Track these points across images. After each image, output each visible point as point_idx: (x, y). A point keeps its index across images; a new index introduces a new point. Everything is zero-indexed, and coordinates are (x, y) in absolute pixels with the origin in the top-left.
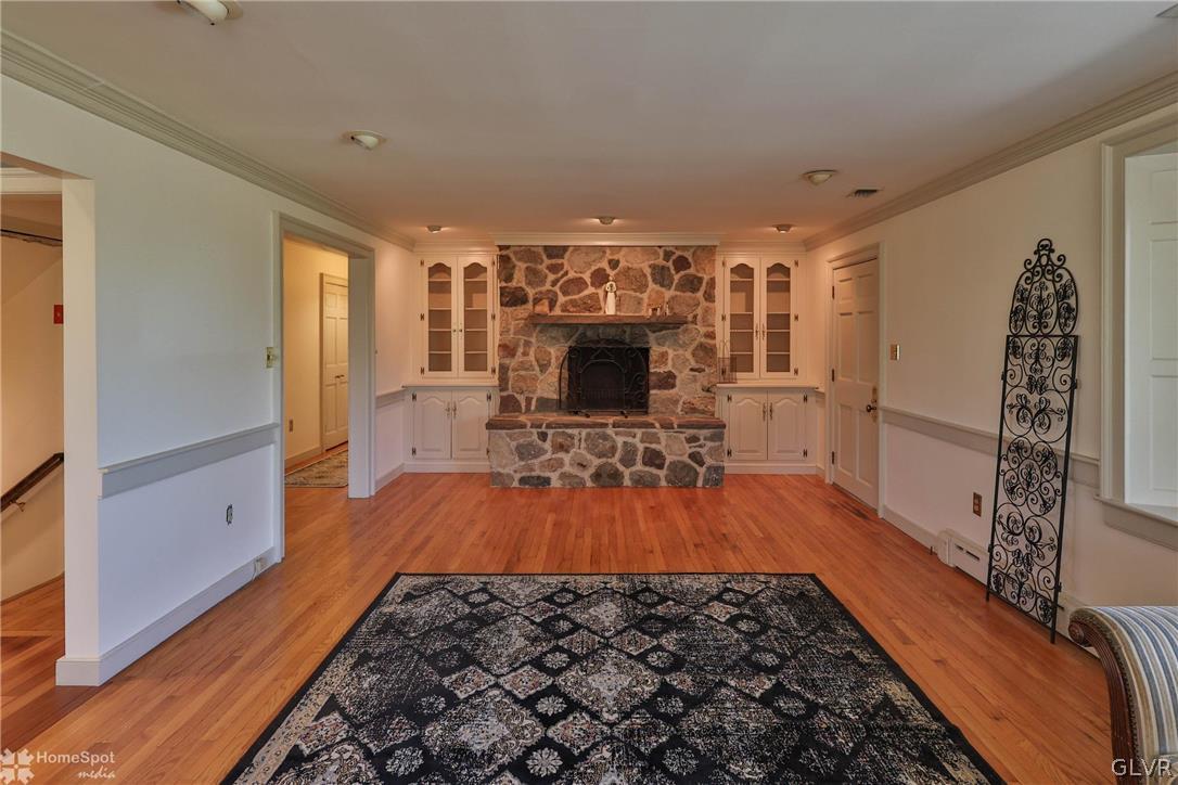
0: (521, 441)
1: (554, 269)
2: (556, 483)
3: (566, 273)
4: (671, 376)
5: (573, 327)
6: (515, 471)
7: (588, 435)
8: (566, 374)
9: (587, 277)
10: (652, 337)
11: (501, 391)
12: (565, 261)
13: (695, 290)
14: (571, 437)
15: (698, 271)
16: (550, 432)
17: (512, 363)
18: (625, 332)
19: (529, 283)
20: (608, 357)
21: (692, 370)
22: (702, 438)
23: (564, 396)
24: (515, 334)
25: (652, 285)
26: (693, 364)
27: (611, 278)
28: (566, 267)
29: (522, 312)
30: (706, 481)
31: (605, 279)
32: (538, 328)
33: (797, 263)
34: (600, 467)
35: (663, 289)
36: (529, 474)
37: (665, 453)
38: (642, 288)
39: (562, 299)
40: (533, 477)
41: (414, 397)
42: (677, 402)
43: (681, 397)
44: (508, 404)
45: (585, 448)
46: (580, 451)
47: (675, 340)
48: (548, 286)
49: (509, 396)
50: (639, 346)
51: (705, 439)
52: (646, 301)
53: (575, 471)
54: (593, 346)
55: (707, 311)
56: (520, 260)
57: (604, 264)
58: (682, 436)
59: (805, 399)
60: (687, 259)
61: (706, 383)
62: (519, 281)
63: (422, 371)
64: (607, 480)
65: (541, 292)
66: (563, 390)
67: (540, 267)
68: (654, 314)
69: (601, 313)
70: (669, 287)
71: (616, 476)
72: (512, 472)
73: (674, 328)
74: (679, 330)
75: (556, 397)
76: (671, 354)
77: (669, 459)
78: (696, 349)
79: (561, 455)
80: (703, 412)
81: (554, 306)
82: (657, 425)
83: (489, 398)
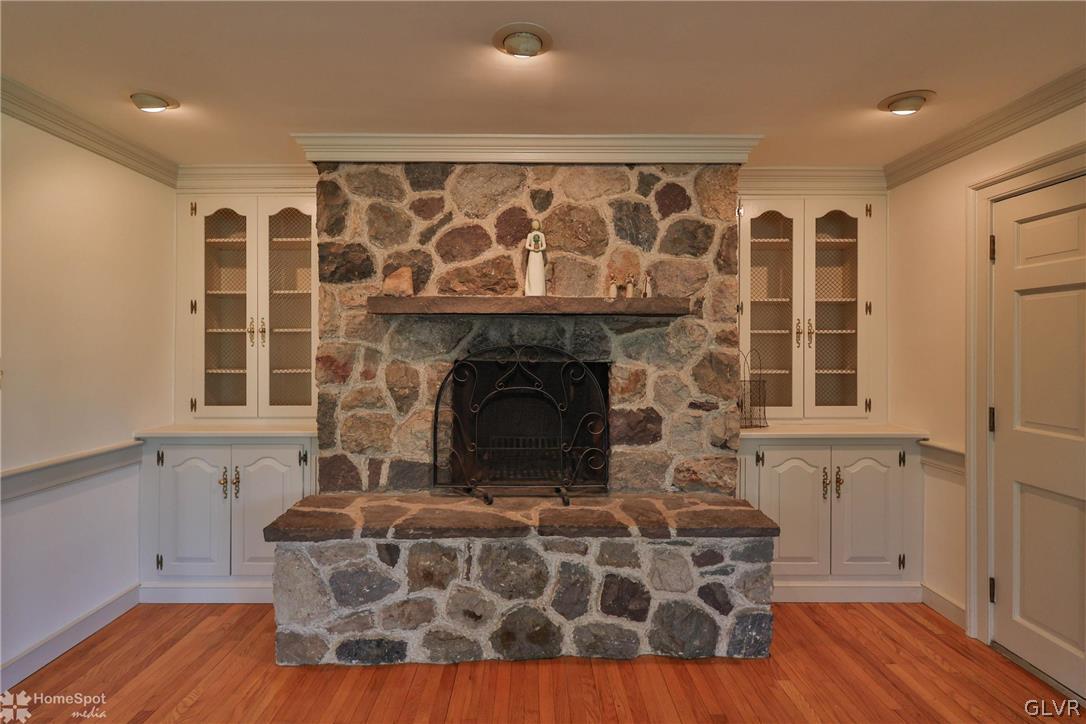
0: (343, 564)
1: (423, 208)
2: (417, 652)
3: (449, 217)
4: (651, 417)
5: (461, 320)
6: (330, 630)
7: (487, 549)
8: (447, 414)
9: (489, 225)
10: (615, 342)
11: (322, 447)
12: (446, 194)
13: (698, 250)
14: (451, 554)
15: (703, 213)
16: (405, 545)
17: (343, 392)
18: (562, 332)
19: (375, 237)
20: (531, 382)
21: (693, 405)
22: (727, 554)
23: (443, 458)
24: (349, 335)
25: (615, 243)
26: (695, 394)
27: (535, 224)
28: (449, 205)
29: (360, 291)
30: (735, 645)
31: (526, 227)
32: (394, 325)
33: (869, 211)
34: (511, 619)
35: (637, 250)
36: (358, 635)
37: (648, 587)
38: (596, 246)
39: (440, 268)
40: (367, 642)
41: (160, 459)
42: (665, 467)
43: (671, 459)
44: (335, 474)
45: (479, 578)
46: (469, 580)
47: (660, 349)
48: (412, 243)
49: (336, 458)
50: (591, 358)
51: (735, 556)
52: (604, 271)
53: (459, 627)
54: (499, 358)
55: (721, 291)
56: (357, 190)
57: (523, 200)
58: (686, 552)
59: (902, 459)
60: (683, 190)
61: (720, 433)
62: (355, 233)
63: (193, 405)
64: (527, 645)
65: (399, 255)
66: (441, 446)
67: (396, 205)
68: (620, 298)
69: (518, 294)
70: (648, 244)
71: (547, 635)
72: (322, 631)
73: (659, 324)
74: (669, 329)
75: (427, 459)
76: (653, 374)
77: (657, 599)
78: (700, 365)
79: (429, 592)
80: (715, 488)
81: (424, 282)
82: (634, 529)
83: (303, 459)
